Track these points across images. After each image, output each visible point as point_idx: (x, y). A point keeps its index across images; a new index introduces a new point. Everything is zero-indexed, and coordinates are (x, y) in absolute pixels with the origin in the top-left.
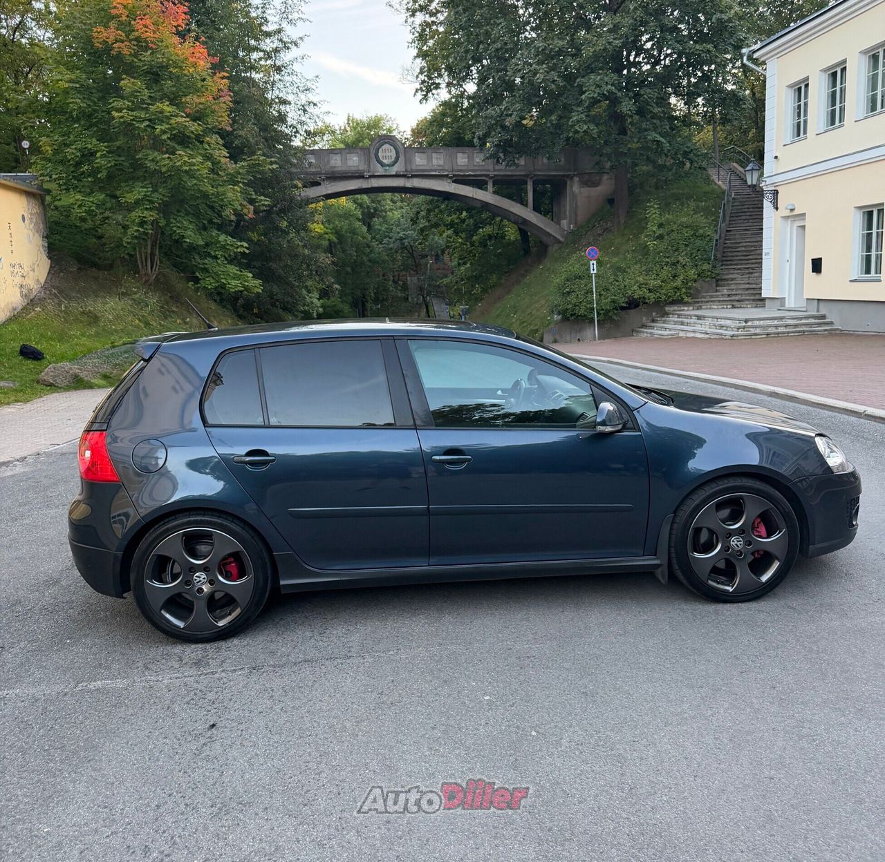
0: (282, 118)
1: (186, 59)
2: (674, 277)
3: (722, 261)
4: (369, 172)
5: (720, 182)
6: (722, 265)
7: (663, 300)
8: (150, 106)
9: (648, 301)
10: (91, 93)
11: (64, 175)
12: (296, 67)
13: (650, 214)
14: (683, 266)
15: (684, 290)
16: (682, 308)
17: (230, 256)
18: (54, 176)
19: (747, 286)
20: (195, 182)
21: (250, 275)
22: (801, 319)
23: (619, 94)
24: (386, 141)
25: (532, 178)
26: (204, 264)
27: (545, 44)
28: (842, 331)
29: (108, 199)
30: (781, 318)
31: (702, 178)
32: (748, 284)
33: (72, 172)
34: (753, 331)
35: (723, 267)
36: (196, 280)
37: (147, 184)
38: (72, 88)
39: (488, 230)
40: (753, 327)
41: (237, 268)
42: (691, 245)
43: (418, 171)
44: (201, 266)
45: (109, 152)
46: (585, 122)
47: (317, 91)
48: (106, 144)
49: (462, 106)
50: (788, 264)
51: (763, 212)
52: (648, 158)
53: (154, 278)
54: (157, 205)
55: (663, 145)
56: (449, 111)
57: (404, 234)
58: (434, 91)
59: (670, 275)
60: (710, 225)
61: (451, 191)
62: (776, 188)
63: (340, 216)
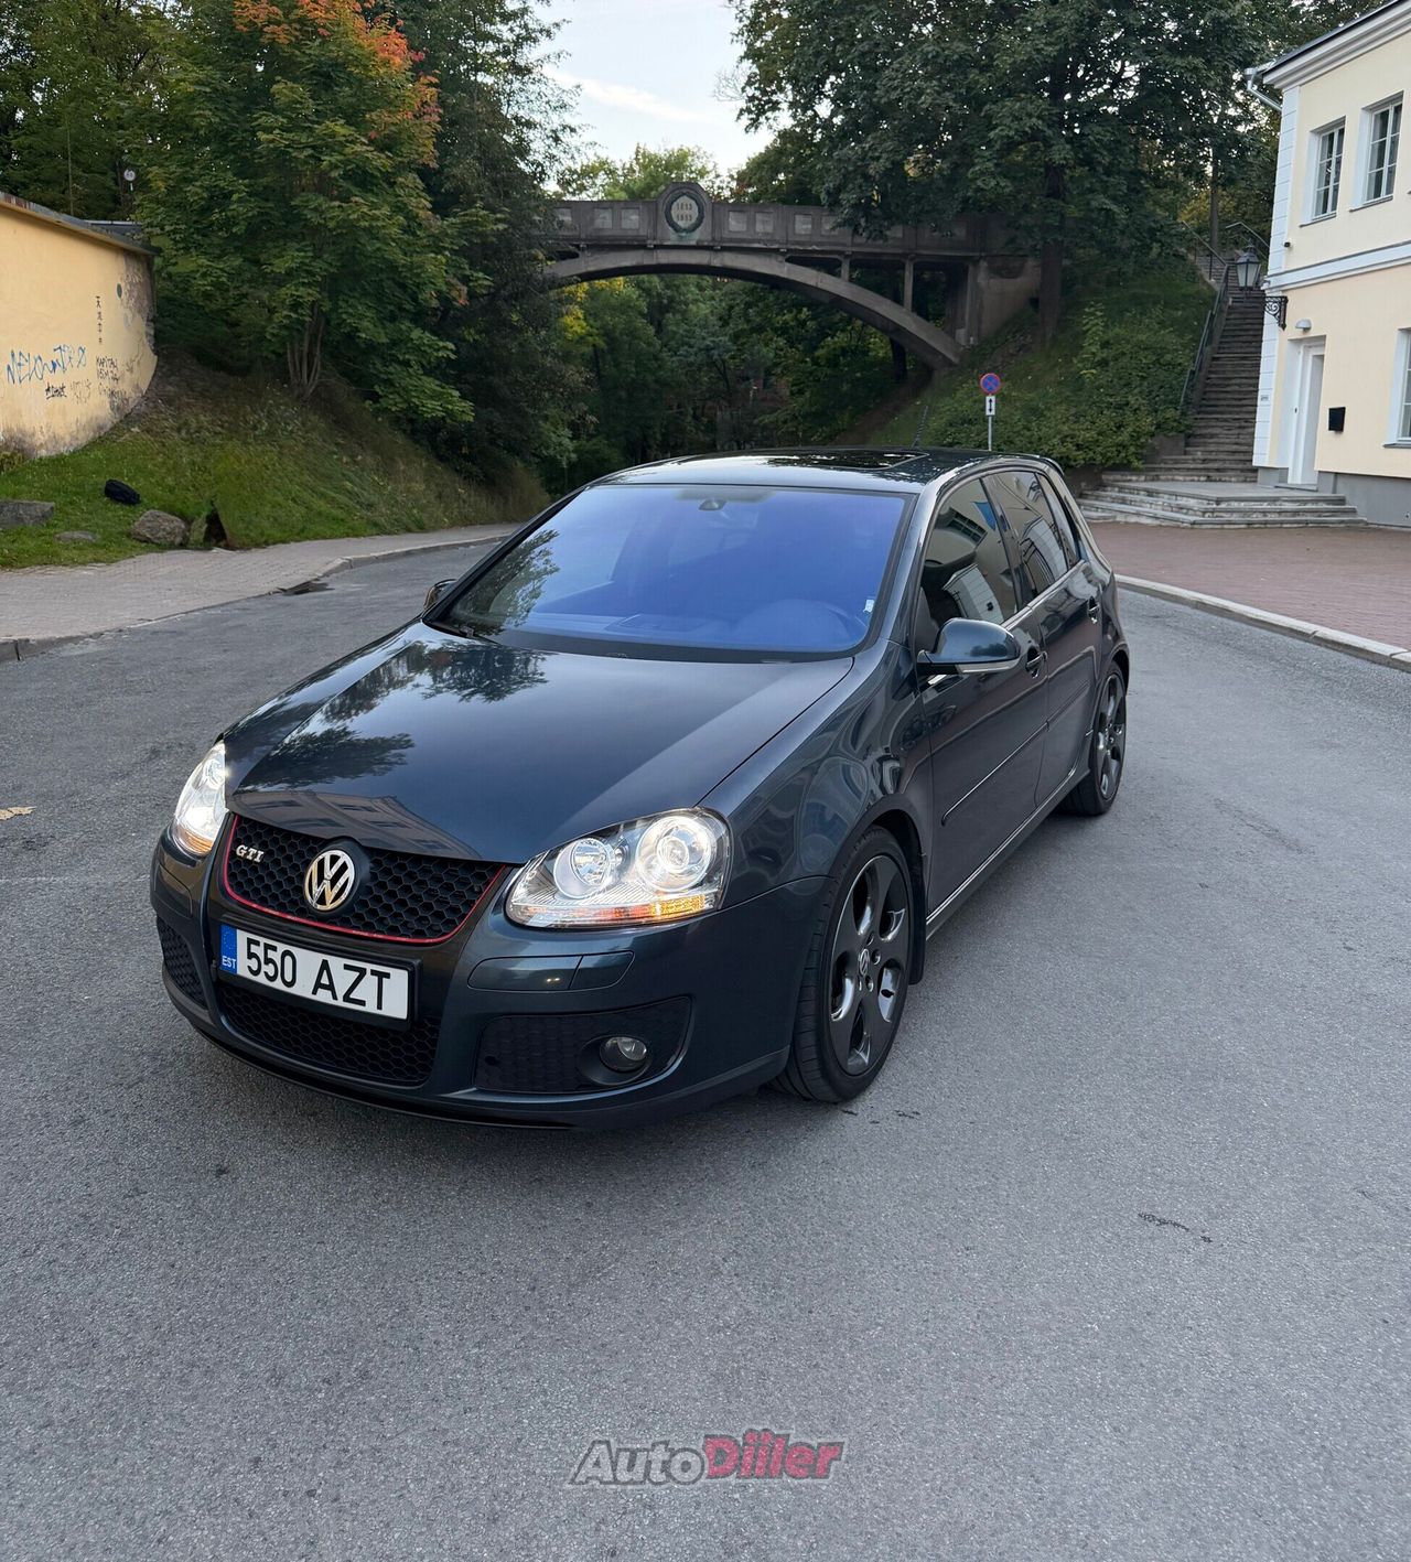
0: (522, 150)
1: (375, 53)
2: (1119, 428)
4: (654, 239)
5: (1212, 280)
6: (1199, 413)
7: (1098, 463)
8: (316, 126)
9: (1073, 463)
10: (228, 101)
11: (183, 227)
12: (548, 70)
13: (1087, 327)
14: (1135, 410)
15: (1132, 449)
16: (1129, 478)
17: (429, 363)
18: (167, 228)
19: (1235, 447)
21: (457, 393)
22: (1306, 502)
23: (1049, 132)
24: (685, 191)
25: (911, 260)
26: (387, 373)
27: (936, 48)
28: (1368, 524)
29: (246, 266)
30: (1275, 500)
31: (1183, 272)
32: (1237, 444)
33: (195, 222)
34: (1227, 517)
35: (1200, 416)
36: (375, 397)
37: (306, 246)
38: (200, 93)
39: (841, 339)
40: (1226, 511)
41: (438, 382)
42: (1150, 379)
43: (731, 240)
44: (382, 376)
45: (250, 194)
46: (993, 175)
47: (578, 109)
48: (246, 181)
49: (813, 139)
50: (1295, 415)
51: (1262, 329)
52: (1092, 236)
53: (311, 391)
54: (320, 279)
55: (1116, 217)
56: (789, 145)
57: (713, 342)
58: (769, 114)
59: (1112, 424)
60: (1185, 348)
61: (782, 275)
62: (1285, 294)
63: (614, 308)
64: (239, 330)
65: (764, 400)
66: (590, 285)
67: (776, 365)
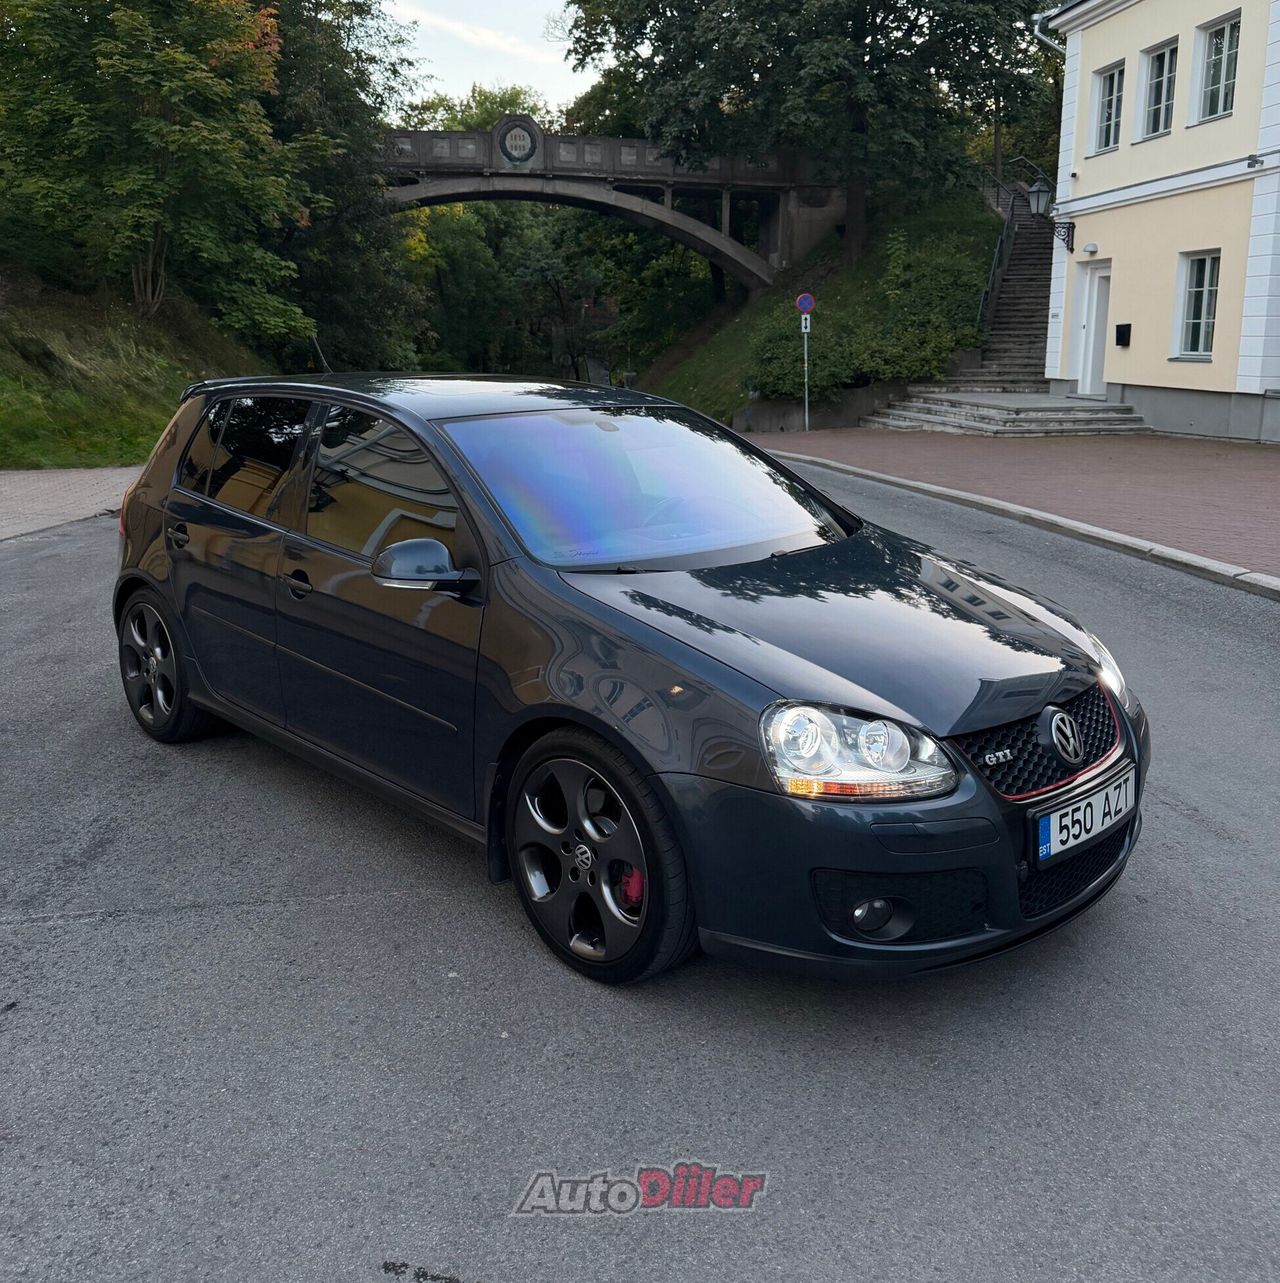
0: (363, 82)
2: (922, 344)
3: (994, 323)
4: (491, 168)
5: (1000, 209)
6: (992, 330)
7: (904, 376)
8: (156, 53)
9: (882, 377)
10: (69, 28)
11: (24, 149)
13: (893, 250)
14: (937, 328)
15: (935, 363)
16: (932, 389)
17: (274, 281)
18: (8, 150)
19: (1026, 361)
20: (219, 168)
21: (299, 311)
22: (1097, 411)
23: (854, 71)
24: (518, 123)
25: (729, 189)
26: (230, 291)
28: (1153, 431)
29: (89, 188)
30: (1069, 410)
31: (973, 201)
32: (1029, 358)
33: (37, 145)
34: (1026, 426)
35: (994, 333)
36: (219, 315)
37: (148, 169)
38: (39, 18)
39: (663, 262)
40: (1026, 421)
41: (281, 300)
42: (949, 299)
43: (563, 169)
44: (226, 294)
45: (91, 118)
46: (804, 111)
47: (415, 44)
48: (87, 106)
49: (635, 78)
50: (1084, 331)
51: (1052, 254)
52: (894, 167)
53: (155, 309)
54: (162, 201)
55: (916, 150)
56: (614, 85)
57: (547, 263)
58: (595, 55)
59: (916, 340)
60: (979, 270)
61: (610, 202)
62: (1072, 221)
63: (454, 232)
64: (84, 250)
65: (595, 317)
66: (432, 210)
67: (606, 285)
